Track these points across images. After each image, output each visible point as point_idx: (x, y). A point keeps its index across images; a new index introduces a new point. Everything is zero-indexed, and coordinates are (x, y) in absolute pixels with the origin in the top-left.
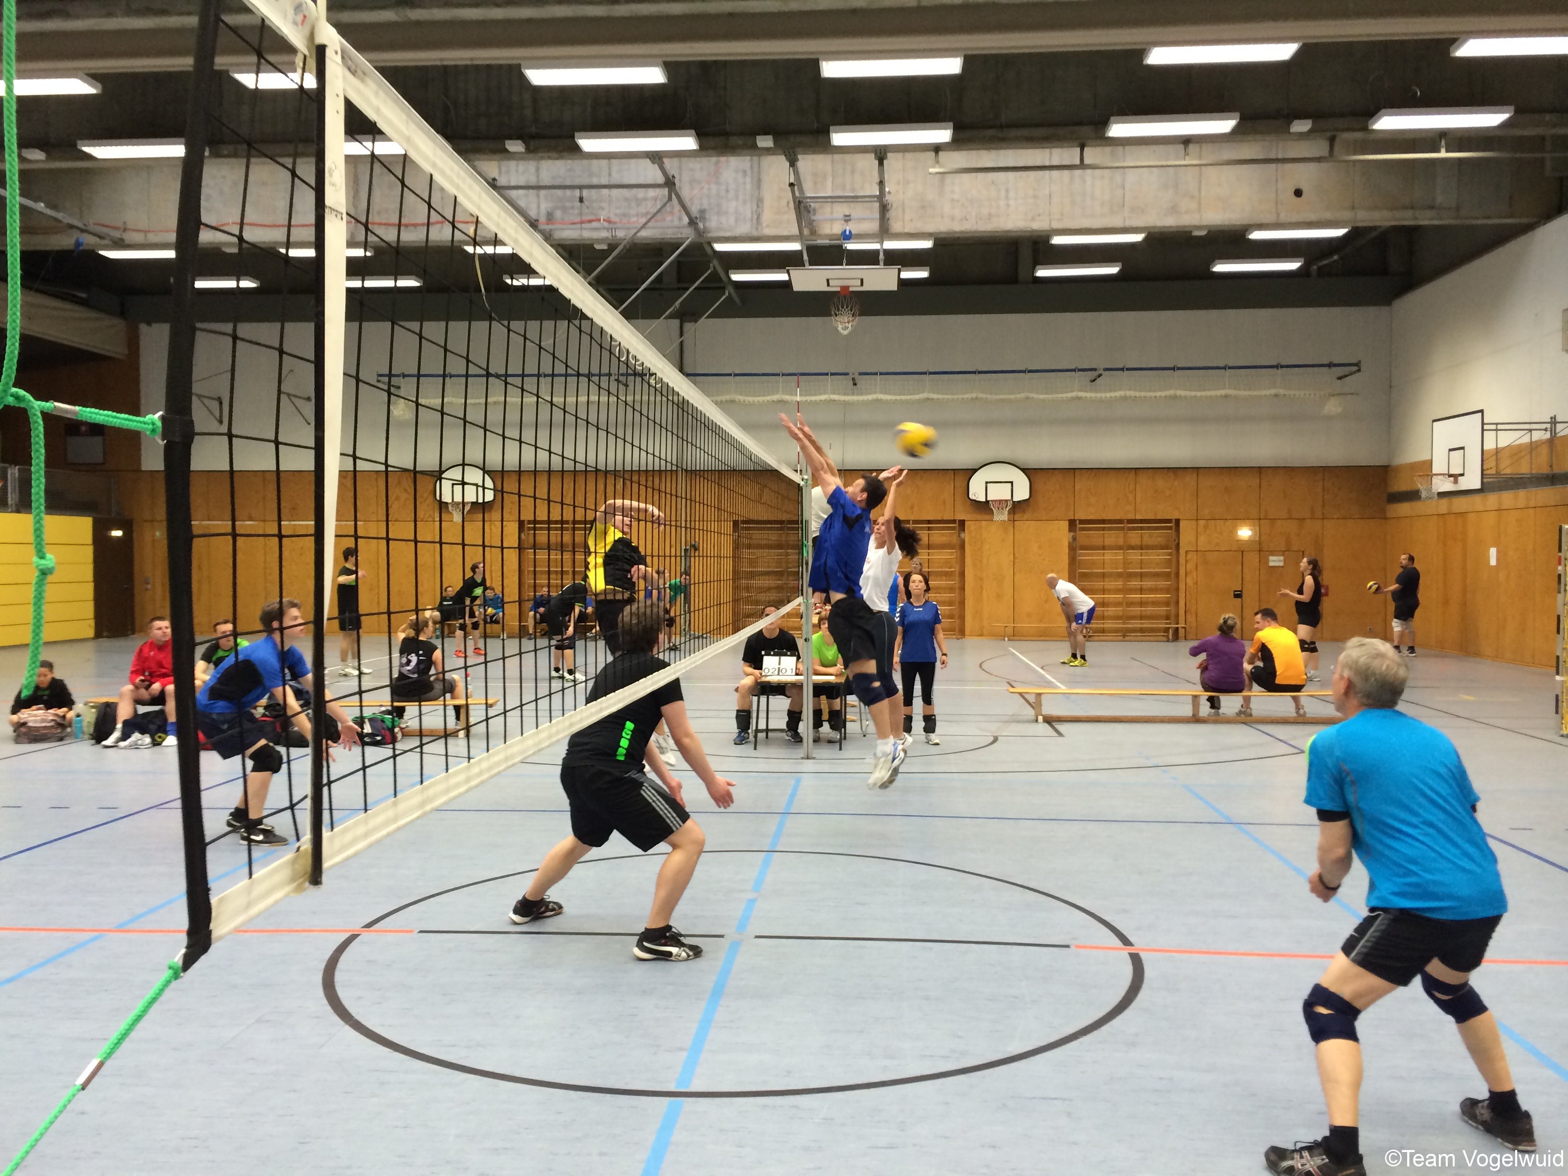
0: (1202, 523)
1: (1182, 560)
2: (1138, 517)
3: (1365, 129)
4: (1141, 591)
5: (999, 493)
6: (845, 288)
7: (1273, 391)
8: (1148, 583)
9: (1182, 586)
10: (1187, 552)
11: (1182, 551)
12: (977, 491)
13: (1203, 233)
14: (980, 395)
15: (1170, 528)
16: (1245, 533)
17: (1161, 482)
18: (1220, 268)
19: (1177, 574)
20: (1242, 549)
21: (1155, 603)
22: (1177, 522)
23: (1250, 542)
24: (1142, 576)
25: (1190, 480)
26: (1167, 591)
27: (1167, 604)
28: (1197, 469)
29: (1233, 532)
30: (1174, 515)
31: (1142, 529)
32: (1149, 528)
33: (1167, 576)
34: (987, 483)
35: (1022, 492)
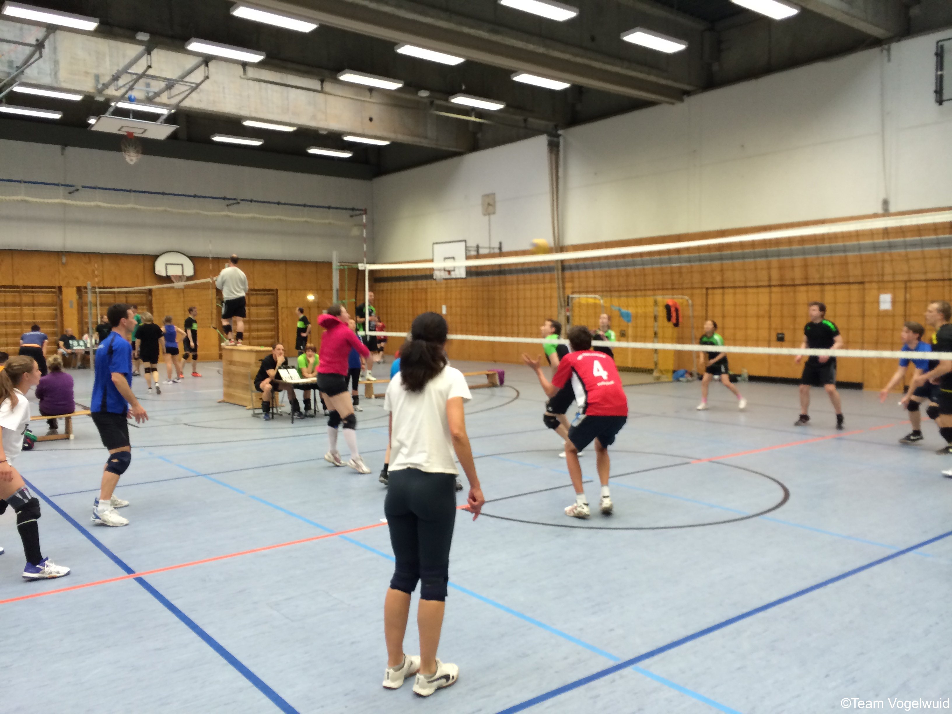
0: (289, 292)
1: (280, 313)
2: (256, 288)
3: (447, 100)
4: (258, 330)
5: (173, 271)
6: (130, 134)
7: (327, 221)
8: (261, 326)
9: (280, 327)
10: (282, 308)
11: (280, 308)
12: (160, 268)
13: (324, 133)
14: (168, 209)
15: (273, 294)
16: (311, 297)
17: (267, 268)
18: (313, 151)
19: (278, 320)
20: (310, 306)
21: (266, 338)
22: (277, 290)
23: (314, 302)
24: (258, 322)
25: (282, 267)
26: (272, 330)
27: (272, 338)
28: (286, 262)
29: (305, 296)
30: (275, 287)
31: (257, 294)
32: (261, 294)
33: (271, 322)
34: (167, 264)
35: (189, 271)
